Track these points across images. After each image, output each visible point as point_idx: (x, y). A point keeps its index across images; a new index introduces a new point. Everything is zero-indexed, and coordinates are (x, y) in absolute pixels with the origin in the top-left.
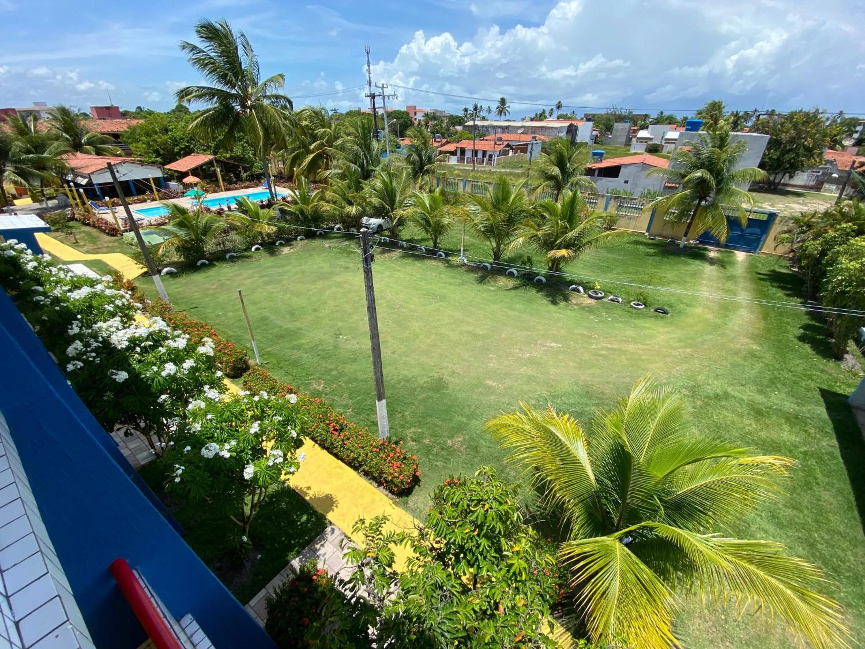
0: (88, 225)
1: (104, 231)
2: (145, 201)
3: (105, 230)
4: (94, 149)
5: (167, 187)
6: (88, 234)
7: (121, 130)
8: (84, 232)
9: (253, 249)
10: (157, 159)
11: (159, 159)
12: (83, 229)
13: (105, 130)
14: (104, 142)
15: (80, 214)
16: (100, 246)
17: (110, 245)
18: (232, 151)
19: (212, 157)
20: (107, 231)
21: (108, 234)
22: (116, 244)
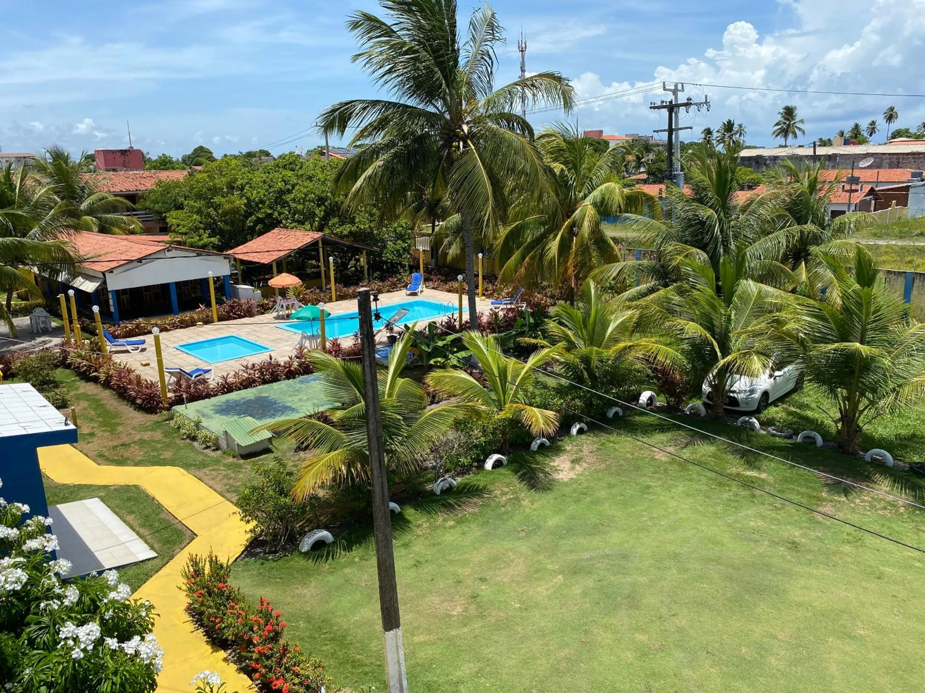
0: (95, 380)
1: (132, 401)
2: (192, 323)
3: (135, 398)
4: (97, 222)
5: (235, 294)
6: (97, 403)
7: (143, 188)
8: (85, 397)
9: (489, 464)
10: (212, 239)
11: (215, 240)
12: (81, 391)
13: (117, 189)
14: (113, 208)
15: (80, 356)
16: (125, 439)
17: (147, 436)
18: (353, 222)
19: (317, 235)
20: (139, 401)
21: (140, 408)
22: (158, 435)
